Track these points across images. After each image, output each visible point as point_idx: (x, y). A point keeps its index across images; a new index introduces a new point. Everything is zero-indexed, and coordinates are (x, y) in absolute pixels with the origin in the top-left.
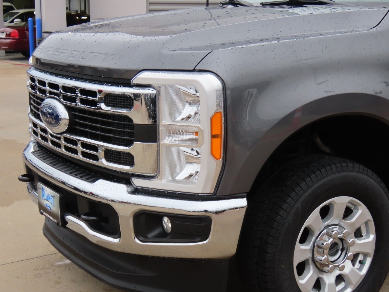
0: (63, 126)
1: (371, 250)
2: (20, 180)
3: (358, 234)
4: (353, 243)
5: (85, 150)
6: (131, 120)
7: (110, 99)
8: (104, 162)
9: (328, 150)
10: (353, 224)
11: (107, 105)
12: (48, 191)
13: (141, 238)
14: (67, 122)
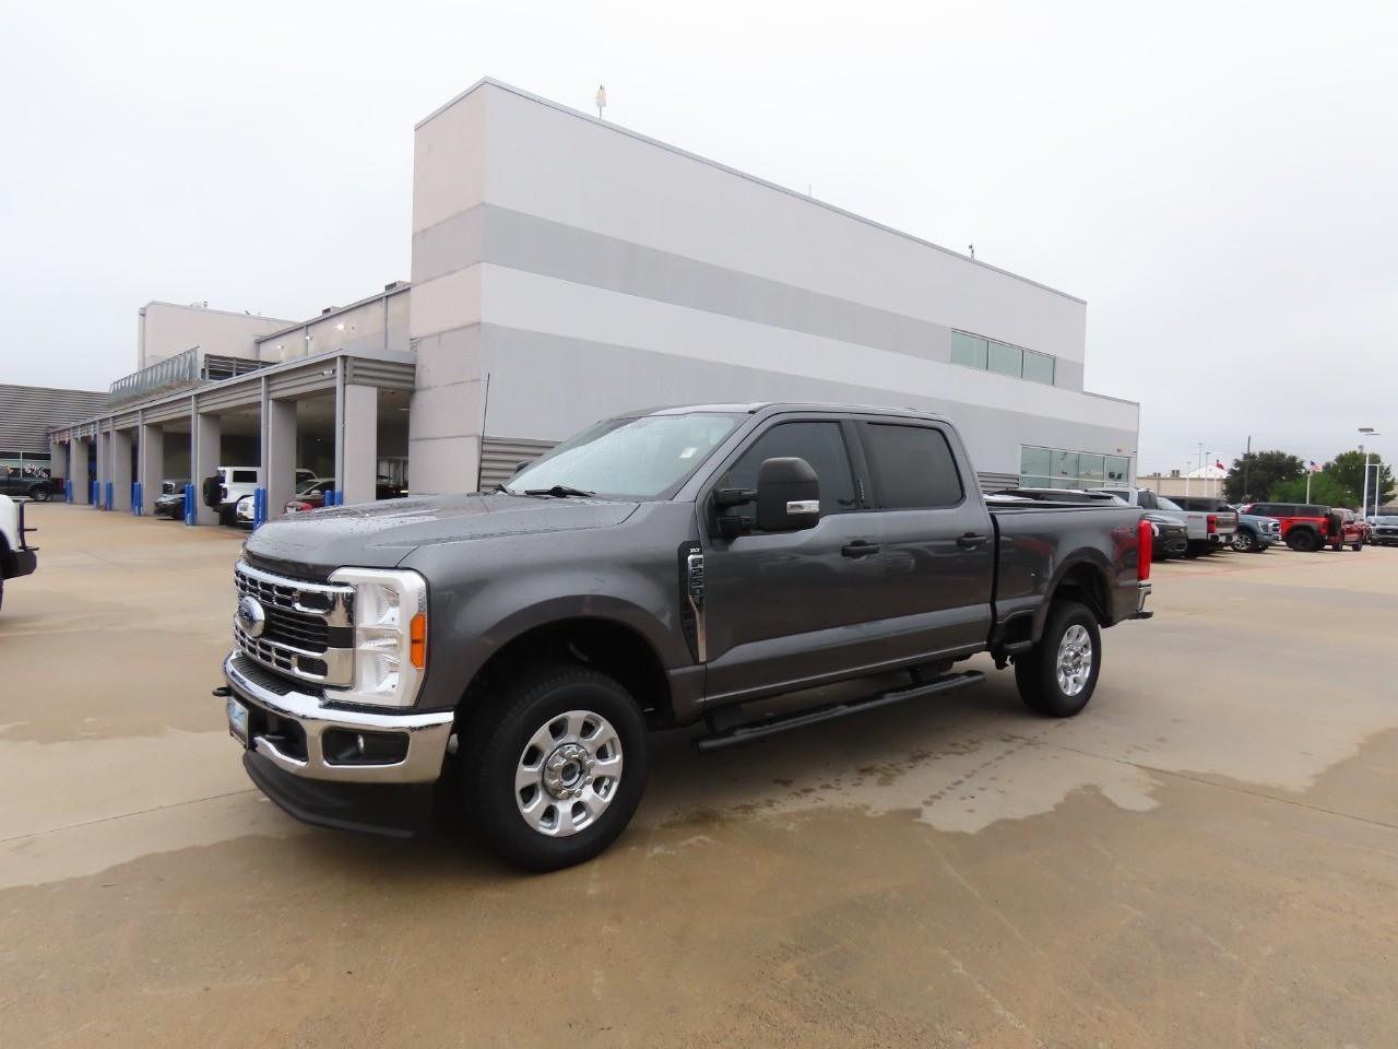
0: (258, 629)
1: (617, 773)
2: (215, 694)
3: (602, 753)
4: (593, 765)
5: (279, 657)
6: (325, 623)
7: (307, 598)
8: (297, 671)
9: (585, 659)
10: (593, 742)
11: (303, 605)
12: (239, 707)
13: (331, 761)
14: (262, 624)
